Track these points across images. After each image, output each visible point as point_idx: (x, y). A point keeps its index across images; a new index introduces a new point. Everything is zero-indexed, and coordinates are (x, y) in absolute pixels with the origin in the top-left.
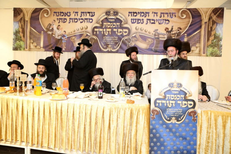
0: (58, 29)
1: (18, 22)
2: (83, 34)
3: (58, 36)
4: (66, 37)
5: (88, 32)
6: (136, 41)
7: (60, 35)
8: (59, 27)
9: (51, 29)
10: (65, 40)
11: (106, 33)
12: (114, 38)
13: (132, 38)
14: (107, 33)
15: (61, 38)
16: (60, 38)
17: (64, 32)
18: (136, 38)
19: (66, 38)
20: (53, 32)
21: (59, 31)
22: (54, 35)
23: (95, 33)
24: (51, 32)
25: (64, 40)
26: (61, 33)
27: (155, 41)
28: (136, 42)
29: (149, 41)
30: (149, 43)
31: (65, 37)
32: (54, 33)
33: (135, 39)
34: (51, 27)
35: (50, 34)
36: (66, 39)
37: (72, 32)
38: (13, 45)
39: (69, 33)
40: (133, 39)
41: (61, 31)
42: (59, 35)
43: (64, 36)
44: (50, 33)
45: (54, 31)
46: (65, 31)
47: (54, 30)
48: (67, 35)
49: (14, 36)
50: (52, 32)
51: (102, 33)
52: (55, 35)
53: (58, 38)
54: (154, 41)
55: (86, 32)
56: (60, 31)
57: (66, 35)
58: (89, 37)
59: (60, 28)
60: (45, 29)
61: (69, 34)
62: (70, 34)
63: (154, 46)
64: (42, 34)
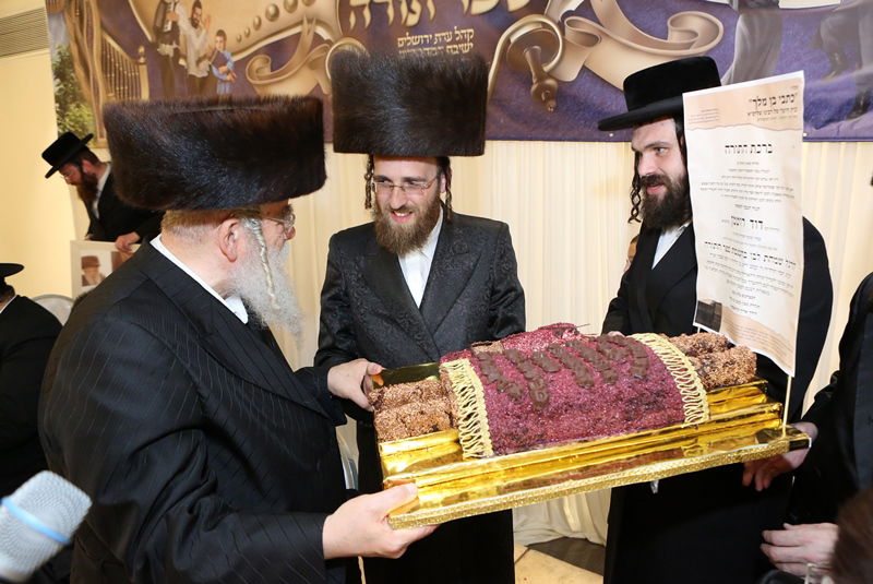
0: (194, 23)
1: (62, 12)
2: (298, 35)
3: (199, 61)
4: (229, 65)
5: (319, 22)
6: (592, 40)
7: (205, 57)
8: (198, 10)
9: (169, 27)
10: (225, 81)
11: (411, 11)
12: (455, 36)
13: (561, 26)
14: (413, 12)
15: (210, 72)
16: (206, 74)
17: (219, 39)
18: (594, 18)
19: (228, 72)
20: (178, 43)
21: (198, 36)
22: (182, 62)
23: (353, 19)
24: (171, 44)
25: (222, 81)
26: (207, 47)
27: (740, 24)
28: (588, 51)
29: (695, 34)
30: (688, 46)
31: (224, 62)
32: (181, 48)
33: (587, 25)
34: (168, 17)
35: (168, 56)
36: (229, 77)
37: (248, 35)
38: (59, 124)
39: (240, 40)
40: (568, 29)
41: (207, 32)
42: (202, 54)
43: (219, 60)
44: (167, 49)
45: (181, 39)
46: (221, 33)
47: (181, 33)
48: (233, 54)
49: (58, 80)
50: (175, 46)
51: (391, 11)
52: (185, 58)
53: (199, 75)
54: (729, 30)
55: (310, 21)
56: (204, 31)
57: (227, 54)
58: (326, 50)
59: (204, 17)
60: (150, 32)
61: (241, 46)
62: (246, 41)
63: (733, 66)
64: (142, 60)
